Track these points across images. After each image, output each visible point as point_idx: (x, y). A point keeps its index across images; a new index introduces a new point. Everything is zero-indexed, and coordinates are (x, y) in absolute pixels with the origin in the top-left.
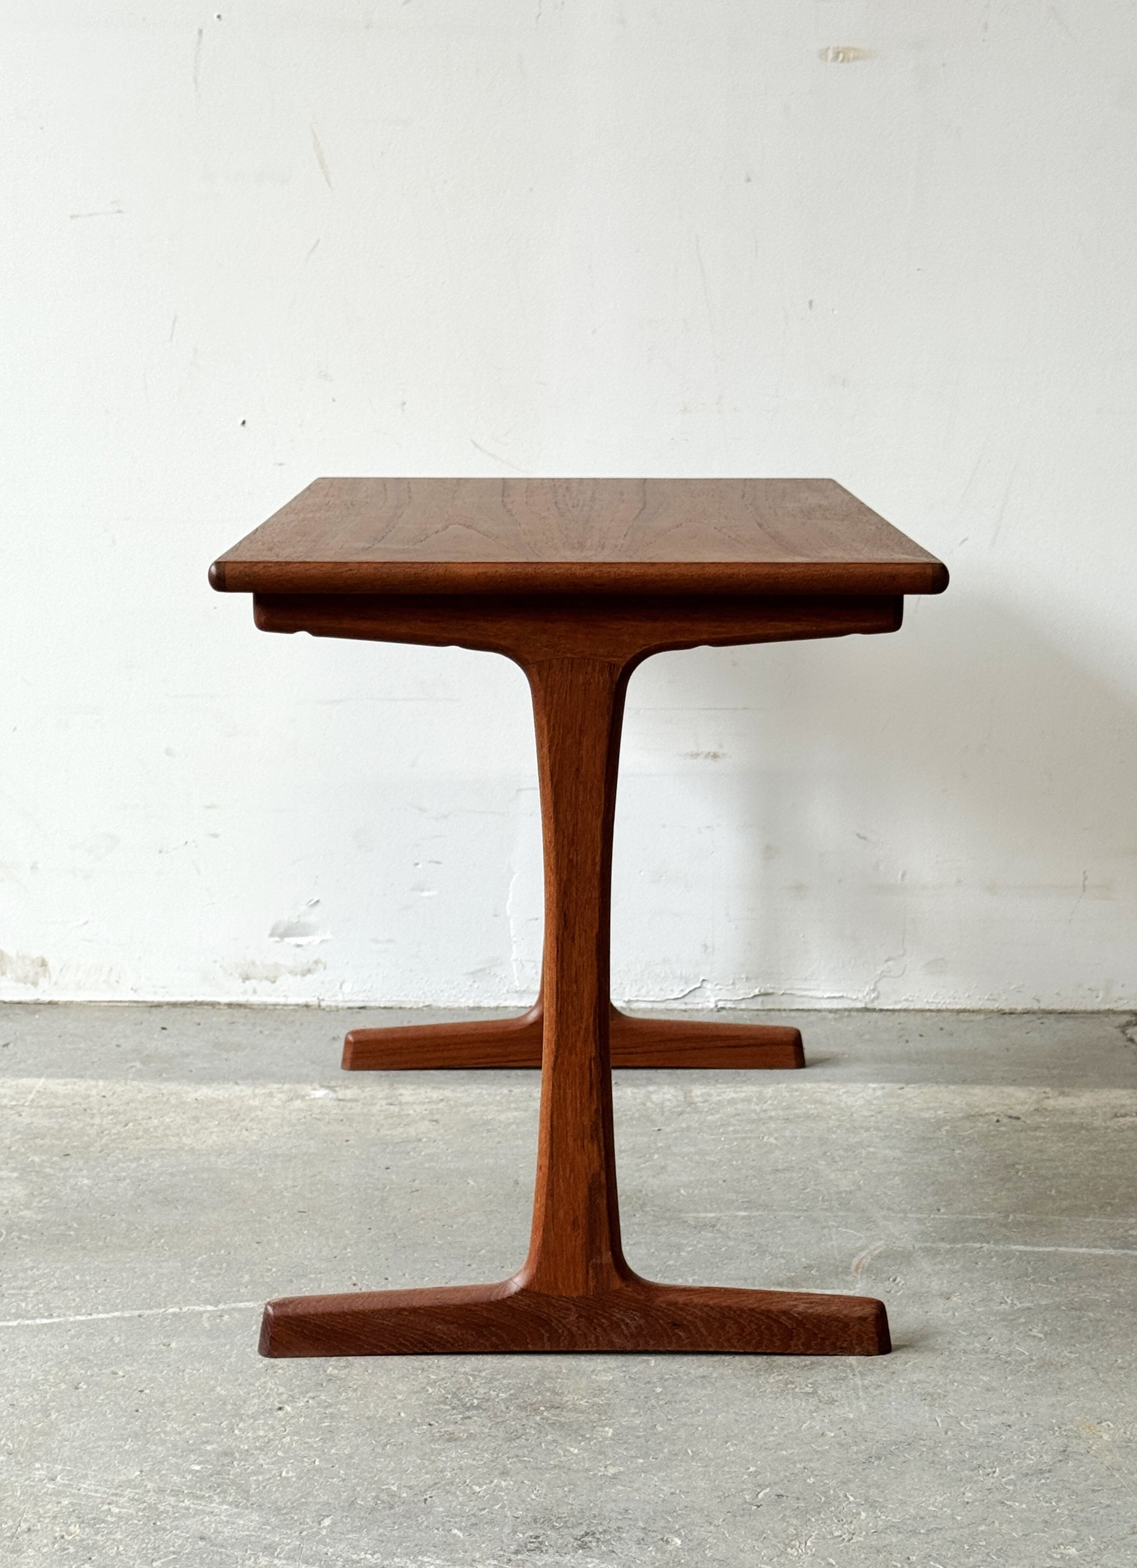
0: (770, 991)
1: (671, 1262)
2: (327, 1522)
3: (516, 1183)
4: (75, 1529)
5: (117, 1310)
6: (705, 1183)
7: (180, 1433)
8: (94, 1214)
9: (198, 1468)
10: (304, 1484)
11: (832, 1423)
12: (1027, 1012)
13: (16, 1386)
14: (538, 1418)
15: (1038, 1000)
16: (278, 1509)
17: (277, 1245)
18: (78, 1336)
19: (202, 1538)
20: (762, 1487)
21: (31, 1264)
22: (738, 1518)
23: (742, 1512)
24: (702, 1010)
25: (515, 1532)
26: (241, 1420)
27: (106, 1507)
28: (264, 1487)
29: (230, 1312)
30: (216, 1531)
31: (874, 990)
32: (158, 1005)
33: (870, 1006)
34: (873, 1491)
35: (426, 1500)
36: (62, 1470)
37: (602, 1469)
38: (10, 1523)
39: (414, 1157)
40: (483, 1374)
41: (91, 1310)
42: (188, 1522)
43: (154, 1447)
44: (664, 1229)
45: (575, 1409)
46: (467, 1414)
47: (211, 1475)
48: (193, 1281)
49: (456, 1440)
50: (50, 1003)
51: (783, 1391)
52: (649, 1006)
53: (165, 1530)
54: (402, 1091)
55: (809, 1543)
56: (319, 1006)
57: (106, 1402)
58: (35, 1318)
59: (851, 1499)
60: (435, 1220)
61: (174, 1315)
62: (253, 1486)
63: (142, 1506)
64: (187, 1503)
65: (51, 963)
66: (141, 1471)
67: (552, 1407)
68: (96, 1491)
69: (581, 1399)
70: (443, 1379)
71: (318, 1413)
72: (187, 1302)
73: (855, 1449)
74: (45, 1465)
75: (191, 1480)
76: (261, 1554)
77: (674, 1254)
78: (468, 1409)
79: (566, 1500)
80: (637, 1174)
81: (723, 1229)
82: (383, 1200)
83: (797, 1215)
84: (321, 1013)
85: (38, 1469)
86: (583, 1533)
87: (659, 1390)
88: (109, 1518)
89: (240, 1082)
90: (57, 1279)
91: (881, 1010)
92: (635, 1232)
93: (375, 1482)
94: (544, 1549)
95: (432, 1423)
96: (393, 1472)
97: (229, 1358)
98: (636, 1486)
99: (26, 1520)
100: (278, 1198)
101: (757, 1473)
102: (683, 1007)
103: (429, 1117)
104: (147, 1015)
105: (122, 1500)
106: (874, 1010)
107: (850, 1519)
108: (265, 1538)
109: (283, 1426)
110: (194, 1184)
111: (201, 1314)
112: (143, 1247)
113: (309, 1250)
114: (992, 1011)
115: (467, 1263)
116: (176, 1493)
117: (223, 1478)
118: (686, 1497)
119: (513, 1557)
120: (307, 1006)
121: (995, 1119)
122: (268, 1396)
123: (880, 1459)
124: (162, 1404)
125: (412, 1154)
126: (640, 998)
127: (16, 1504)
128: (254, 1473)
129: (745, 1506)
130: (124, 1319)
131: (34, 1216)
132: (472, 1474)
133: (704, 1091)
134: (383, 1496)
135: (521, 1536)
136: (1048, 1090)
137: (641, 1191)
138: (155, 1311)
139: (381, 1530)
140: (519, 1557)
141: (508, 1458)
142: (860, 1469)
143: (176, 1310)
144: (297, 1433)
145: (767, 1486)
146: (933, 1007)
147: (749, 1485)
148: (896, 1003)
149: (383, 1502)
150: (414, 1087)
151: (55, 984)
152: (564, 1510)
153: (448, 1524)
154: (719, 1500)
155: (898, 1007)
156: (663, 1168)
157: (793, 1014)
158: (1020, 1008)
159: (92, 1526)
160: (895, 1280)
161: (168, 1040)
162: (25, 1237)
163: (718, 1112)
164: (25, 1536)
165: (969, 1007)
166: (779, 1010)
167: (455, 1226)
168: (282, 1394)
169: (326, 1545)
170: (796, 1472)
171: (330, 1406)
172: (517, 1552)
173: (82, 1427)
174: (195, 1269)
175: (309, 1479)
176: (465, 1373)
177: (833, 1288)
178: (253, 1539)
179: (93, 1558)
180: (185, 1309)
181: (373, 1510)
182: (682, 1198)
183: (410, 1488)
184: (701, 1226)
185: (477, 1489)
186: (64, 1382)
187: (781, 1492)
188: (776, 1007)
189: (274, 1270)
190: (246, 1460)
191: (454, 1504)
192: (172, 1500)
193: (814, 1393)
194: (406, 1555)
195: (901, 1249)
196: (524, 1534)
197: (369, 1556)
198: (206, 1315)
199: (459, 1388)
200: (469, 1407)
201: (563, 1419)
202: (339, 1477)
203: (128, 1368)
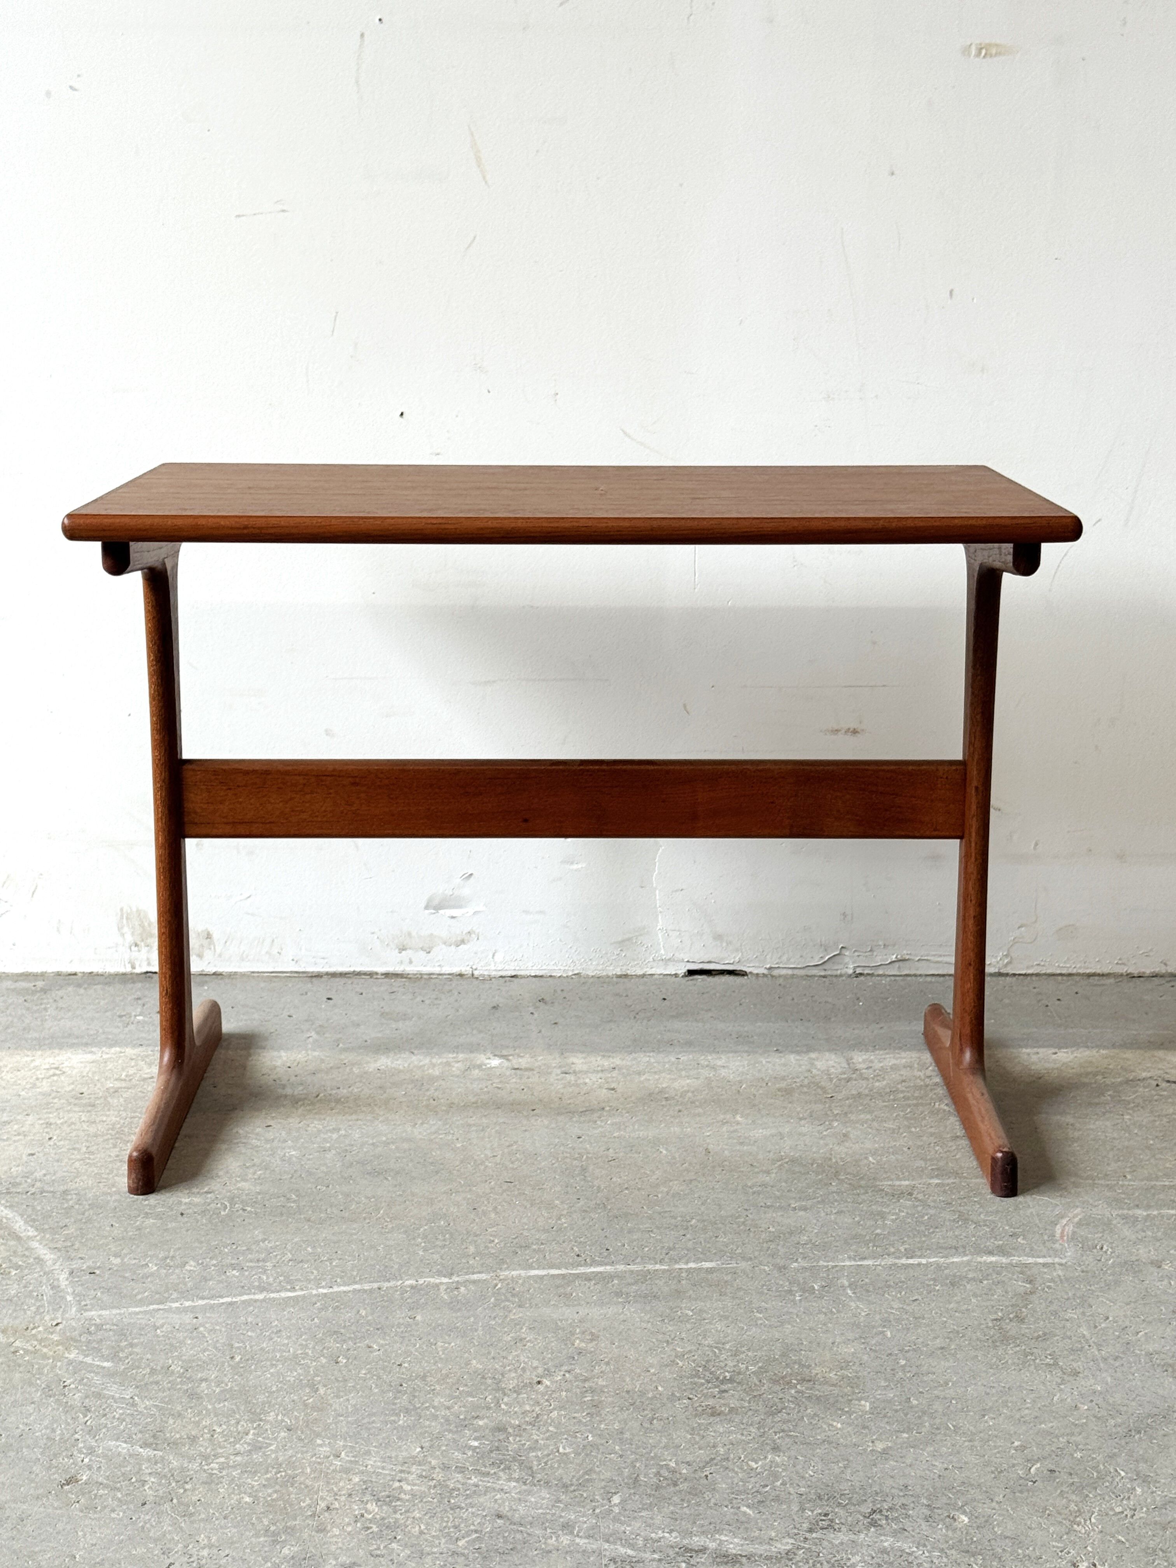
0: (907, 957)
1: (878, 1231)
2: (616, 1500)
3: (708, 1151)
4: (372, 1507)
5: (356, 1283)
6: (891, 1150)
7: (448, 1408)
8: (309, 1185)
9: (476, 1444)
10: (584, 1460)
11: (1081, 1395)
12: (1155, 976)
13: (278, 1361)
14: (793, 1391)
15: (1166, 964)
16: (565, 1486)
17: (493, 1215)
18: (324, 1308)
19: (499, 1516)
20: (1031, 1461)
21: (260, 1237)
22: (1018, 1494)
23: (1020, 1488)
24: (841, 976)
25: (803, 1510)
26: (505, 1394)
27: (397, 1484)
28: (546, 1463)
29: (465, 1283)
30: (511, 1509)
31: (1007, 956)
32: (319, 976)
33: (1003, 971)
34: (1142, 1466)
35: (707, 1476)
36: (345, 1446)
37: (870, 1444)
38: (308, 1501)
39: (601, 1126)
40: (727, 1346)
41: (331, 1282)
42: (481, 1500)
43: (428, 1423)
44: (863, 1197)
45: (826, 1382)
46: (724, 1387)
47: (492, 1452)
48: (421, 1253)
49: (719, 1414)
50: (214, 974)
51: (1024, 1363)
52: (790, 972)
53: (461, 1508)
54: (575, 1060)
55: (1093, 1520)
56: (473, 975)
57: (368, 1376)
58: (279, 1291)
59: (1123, 1474)
60: (639, 1189)
61: (412, 1287)
62: (535, 1463)
63: (432, 1483)
64: (474, 1480)
65: (215, 936)
66: (422, 1448)
67: (804, 1380)
68: (383, 1468)
69: (830, 1372)
70: (690, 1351)
71: (577, 1387)
72: (421, 1274)
73: (1112, 1422)
74: (327, 1441)
75: (472, 1456)
76: (560, 1532)
77: (879, 1222)
78: (722, 1382)
79: (843, 1476)
80: (822, 1142)
81: (920, 1196)
82: (584, 1170)
84: (475, 982)
85: (321, 1445)
86: (869, 1510)
87: (903, 1362)
88: (402, 1496)
89: (416, 1052)
90: (290, 1251)
91: (1014, 975)
92: (836, 1201)
93: (653, 1458)
94: (836, 1527)
95: (691, 1396)
96: (666, 1447)
97: (476, 1330)
98: (908, 1461)
99: (322, 1499)
100: (482, 1167)
101: (1022, 1448)
102: (823, 973)
103: (606, 1086)
104: (310, 985)
105: (411, 1477)
106: (1007, 975)
107: (1127, 1495)
108: (561, 1517)
109: (547, 1400)
110: (398, 1155)
111: (437, 1286)
112: (365, 1219)
113: (525, 1220)
114: (1122, 975)
115: (682, 1233)
116: (461, 1470)
117: (504, 1455)
118: (960, 1473)
119: (808, 1535)
120: (461, 975)
121: (1155, 1083)
122: (524, 1369)
123: (1139, 1432)
124: (424, 1378)
125: (598, 1122)
126: (781, 966)
127: (310, 1483)
128: (532, 1449)
129: (1021, 1482)
130: (365, 1291)
131: (252, 1187)
132: (744, 1450)
133: (864, 1057)
134: (664, 1472)
135: (810, 1513)
137: (830, 1159)
138: (392, 1283)
139: (672, 1508)
140: (814, 1535)
141: (775, 1433)
142: (1123, 1442)
143: (412, 1282)
144: (562, 1408)
145: (1037, 1461)
146: (1064, 971)
147: (1020, 1461)
148: (1028, 968)
149: (666, 1479)
150: (584, 1055)
151: (220, 956)
152: (845, 1486)
153: (734, 1501)
154: (993, 1476)
155: (1030, 971)
156: (845, 1135)
157: (929, 979)
158: (1148, 972)
159: (389, 1504)
160: (1102, 1248)
161: (337, 1011)
162: (249, 1209)
163: (884, 1079)
164: (326, 1514)
165: (1099, 971)
166: (915, 975)
167: (660, 1196)
168: (536, 1368)
169: (622, 1523)
170: (1061, 1446)
171: (586, 1380)
172: (811, 1531)
173: (353, 1402)
174: (420, 1240)
175: (587, 1455)
176: (709, 1346)
177: (1044, 1257)
178: (549, 1517)
179: (398, 1537)
180: (421, 1281)
181: (658, 1488)
182: (872, 1166)
183: (688, 1464)
184: (899, 1194)
185: (753, 1464)
186: (323, 1356)
187: (1053, 1467)
188: (912, 972)
189: (496, 1241)
190: (520, 1436)
191: (736, 1481)
192: (459, 1476)
193: (1056, 1364)
194: (703, 1533)
195: (1099, 1217)
196: (812, 1511)
197: (667, 1535)
198: (443, 1288)
199: (708, 1361)
200: (723, 1380)
201: (817, 1392)
202: (616, 1453)
203: (382, 1342)
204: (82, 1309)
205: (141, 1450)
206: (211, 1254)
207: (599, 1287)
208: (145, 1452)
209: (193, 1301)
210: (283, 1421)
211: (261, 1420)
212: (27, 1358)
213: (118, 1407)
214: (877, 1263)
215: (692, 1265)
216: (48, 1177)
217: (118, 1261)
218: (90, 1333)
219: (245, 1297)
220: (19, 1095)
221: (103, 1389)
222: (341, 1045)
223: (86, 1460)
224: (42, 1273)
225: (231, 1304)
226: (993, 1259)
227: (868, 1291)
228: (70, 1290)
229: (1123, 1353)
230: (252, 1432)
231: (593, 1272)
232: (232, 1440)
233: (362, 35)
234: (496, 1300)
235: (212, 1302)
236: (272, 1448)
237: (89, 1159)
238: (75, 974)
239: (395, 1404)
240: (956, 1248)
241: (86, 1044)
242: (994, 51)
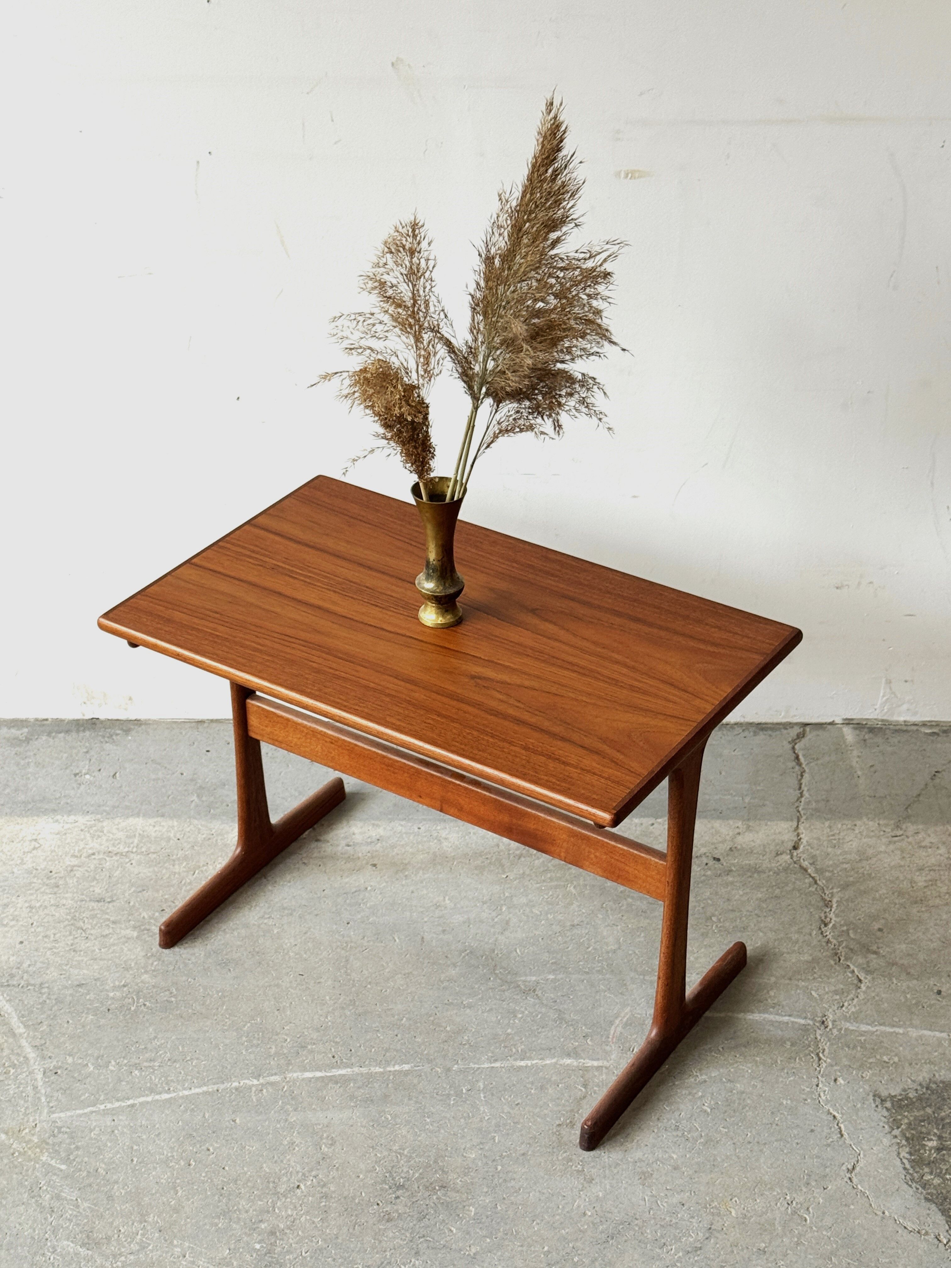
1: (509, 1031)
3: (423, 940)
5: (205, 1085)
6: (531, 941)
7: (247, 1211)
9: (258, 1246)
11: (590, 1201)
13: (157, 1164)
14: (435, 1197)
17: (288, 1012)
18: (185, 1111)
21: (153, 1034)
26: (278, 1199)
29: (266, 1085)
36: (189, 1247)
37: (468, 1249)
39: (363, 910)
40: (406, 1152)
41: (191, 1083)
43: (235, 1226)
44: (506, 993)
45: (454, 1188)
46: (398, 1193)
47: (266, 1255)
48: (244, 1053)
49: (392, 1220)
51: (566, 1169)
57: (206, 1179)
58: (160, 1093)
60: (377, 984)
61: (236, 1089)
66: (230, 1250)
67: (442, 1186)
69: (458, 1178)
70: (384, 1157)
71: (318, 1192)
72: (242, 1076)
73: (601, 1228)
74: (179, 1244)
75: (256, 1258)
77: (511, 1021)
80: (492, 930)
81: (540, 994)
82: (347, 961)
83: (583, 977)
85: (176, 1246)
87: (499, 1168)
90: (169, 1050)
92: (490, 997)
93: (351, 1262)
95: (379, 1202)
96: (359, 1251)
97: (268, 1134)
98: (485, 1266)
100: (287, 958)
101: (548, 1252)
103: (371, 859)
109: (301, 1205)
111: (250, 1088)
112: (214, 1015)
113: (307, 1018)
115: (396, 1033)
117: (272, 1257)
121: (705, 862)
122: (291, 1174)
123: (613, 1238)
124: (236, 1182)
125: (362, 903)
128: (289, 1252)
130: (209, 1093)
131: (150, 981)
132: (400, 1254)
136: (739, 824)
137: (494, 951)
138: (225, 1085)
141: (419, 1238)
142: (602, 1247)
143: (235, 1084)
144: (308, 1212)
156: (507, 922)
161: (211, 766)
162: (147, 1004)
167: (388, 991)
168: (298, 1172)
170: (569, 1251)
171: (324, 1185)
173: (195, 1204)
174: (244, 1038)
175: (316, 1259)
176: (395, 1151)
177: (598, 1059)
180: (242, 1083)
182: (517, 958)
184: (527, 991)
186: (182, 1158)
189: (288, 1040)
190: (283, 1240)
193: (582, 1171)
195: (639, 1016)
198: (254, 1089)
199: (393, 1167)
200: (398, 1187)
201: (448, 1199)
202: (332, 1257)
203: (216, 1145)
204: (51, 1112)
205: (81, 1250)
206: (123, 1055)
207: (341, 1090)
208: (83, 1251)
209: (112, 1103)
210: (157, 1222)
211: (145, 1221)
212: (20, 1160)
213: (69, 1208)
214: (502, 1065)
215: (397, 1068)
216: (31, 968)
217: (70, 1060)
218: (54, 1136)
219: (142, 1099)
220: (13, 873)
221: (61, 1191)
222: (212, 811)
223: (52, 1258)
224: (27, 1073)
225: (133, 1106)
226: (568, 1061)
227: (493, 1095)
228: (43, 1091)
229: (622, 1160)
230: (140, 1232)
231: (340, 1075)
232: (129, 1240)
233: (198, 162)
234: (282, 1103)
235: (123, 1104)
236: (150, 1247)
237: (55, 947)
238: (47, 720)
239: (218, 1207)
240: (550, 1050)
241: (54, 811)
242: (637, 175)
